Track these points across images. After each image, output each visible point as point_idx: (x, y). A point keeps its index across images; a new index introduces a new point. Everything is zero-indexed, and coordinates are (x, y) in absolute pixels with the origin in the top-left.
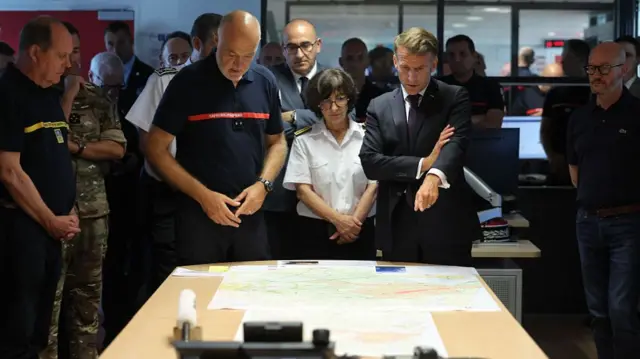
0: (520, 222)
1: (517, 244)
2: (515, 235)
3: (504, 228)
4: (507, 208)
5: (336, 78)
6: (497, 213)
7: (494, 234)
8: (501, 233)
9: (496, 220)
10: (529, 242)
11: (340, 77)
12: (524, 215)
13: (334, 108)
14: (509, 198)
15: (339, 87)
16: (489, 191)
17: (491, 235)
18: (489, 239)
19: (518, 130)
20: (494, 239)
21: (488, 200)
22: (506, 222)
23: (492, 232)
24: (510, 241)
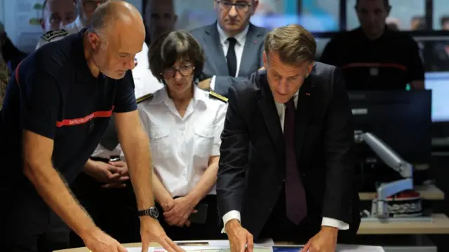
0: (434, 193)
1: (431, 219)
2: (428, 208)
3: (415, 201)
4: (418, 178)
5: (181, 43)
6: (407, 184)
7: (405, 207)
8: (413, 206)
9: (406, 193)
10: (443, 216)
11: (186, 42)
12: (439, 185)
13: (178, 77)
14: (423, 167)
15: (184, 54)
16: (397, 160)
17: (401, 209)
18: (399, 213)
19: (430, 92)
20: (405, 213)
21: (398, 170)
22: (418, 195)
23: (402, 206)
24: (424, 215)
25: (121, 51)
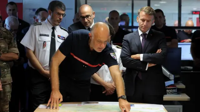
0: (182, 86)
1: (181, 95)
2: (179, 91)
3: (175, 89)
4: (176, 80)
6: (172, 82)
7: (171, 91)
8: (174, 90)
9: (172, 85)
10: (185, 94)
14: (178, 76)
16: (169, 73)
17: (169, 91)
18: (169, 93)
19: (180, 48)
20: (171, 93)
21: (169, 77)
22: (176, 86)
23: (170, 90)
24: (178, 94)
25: (98, 39)
